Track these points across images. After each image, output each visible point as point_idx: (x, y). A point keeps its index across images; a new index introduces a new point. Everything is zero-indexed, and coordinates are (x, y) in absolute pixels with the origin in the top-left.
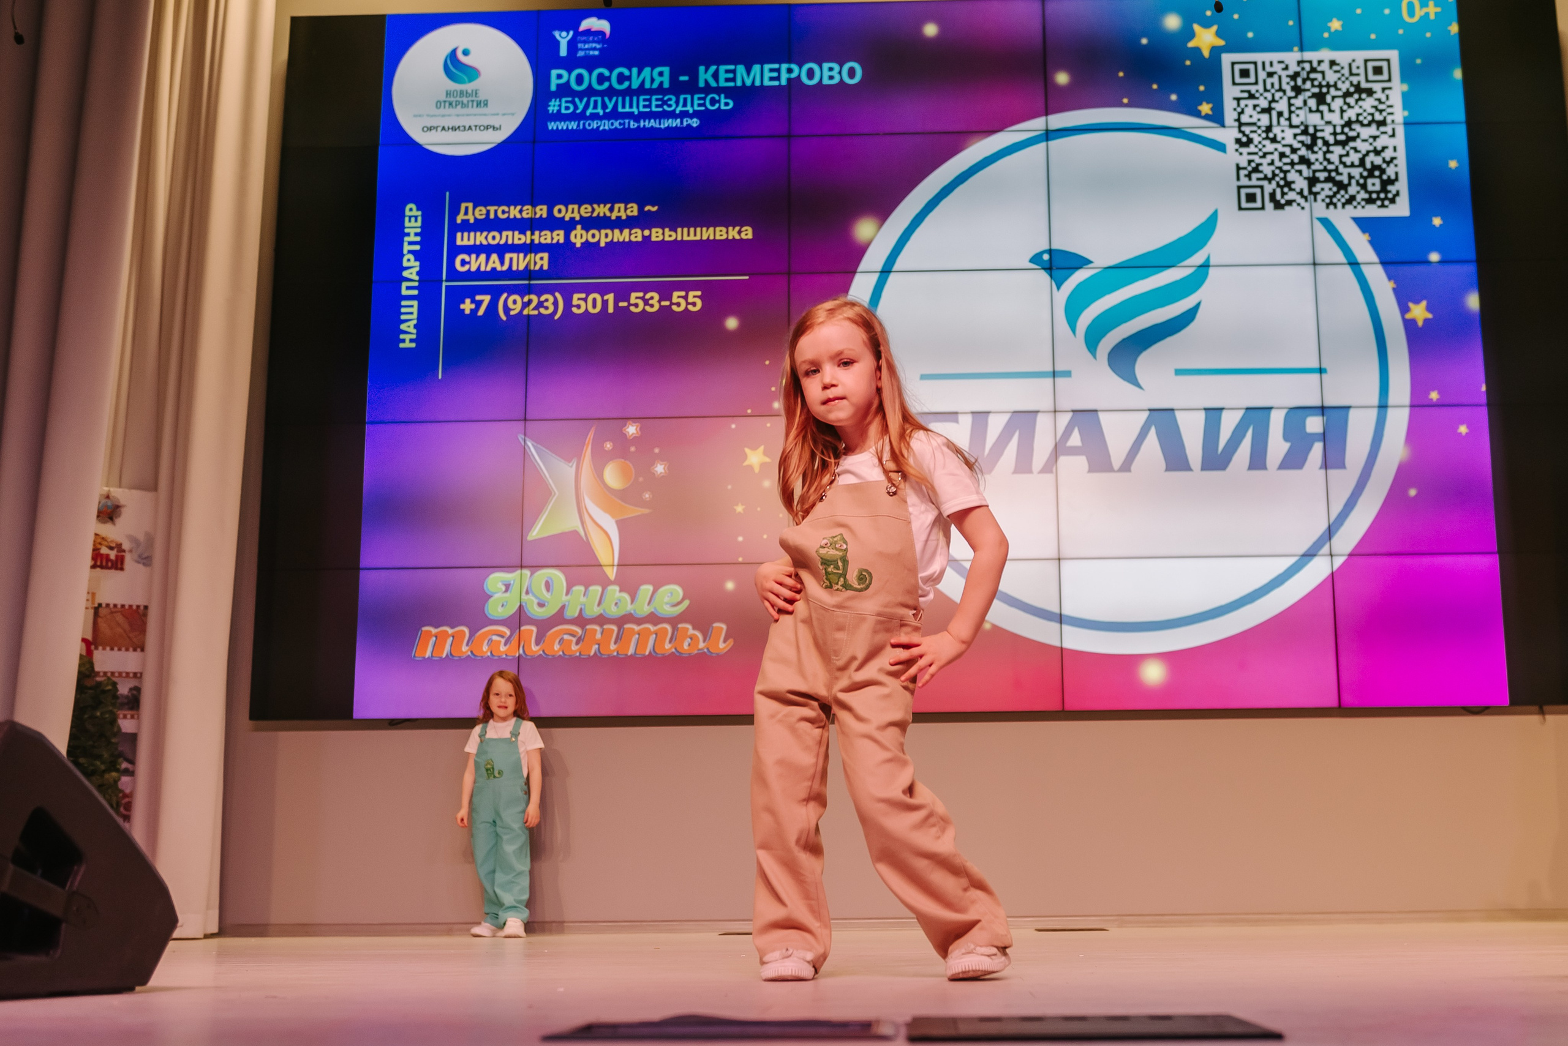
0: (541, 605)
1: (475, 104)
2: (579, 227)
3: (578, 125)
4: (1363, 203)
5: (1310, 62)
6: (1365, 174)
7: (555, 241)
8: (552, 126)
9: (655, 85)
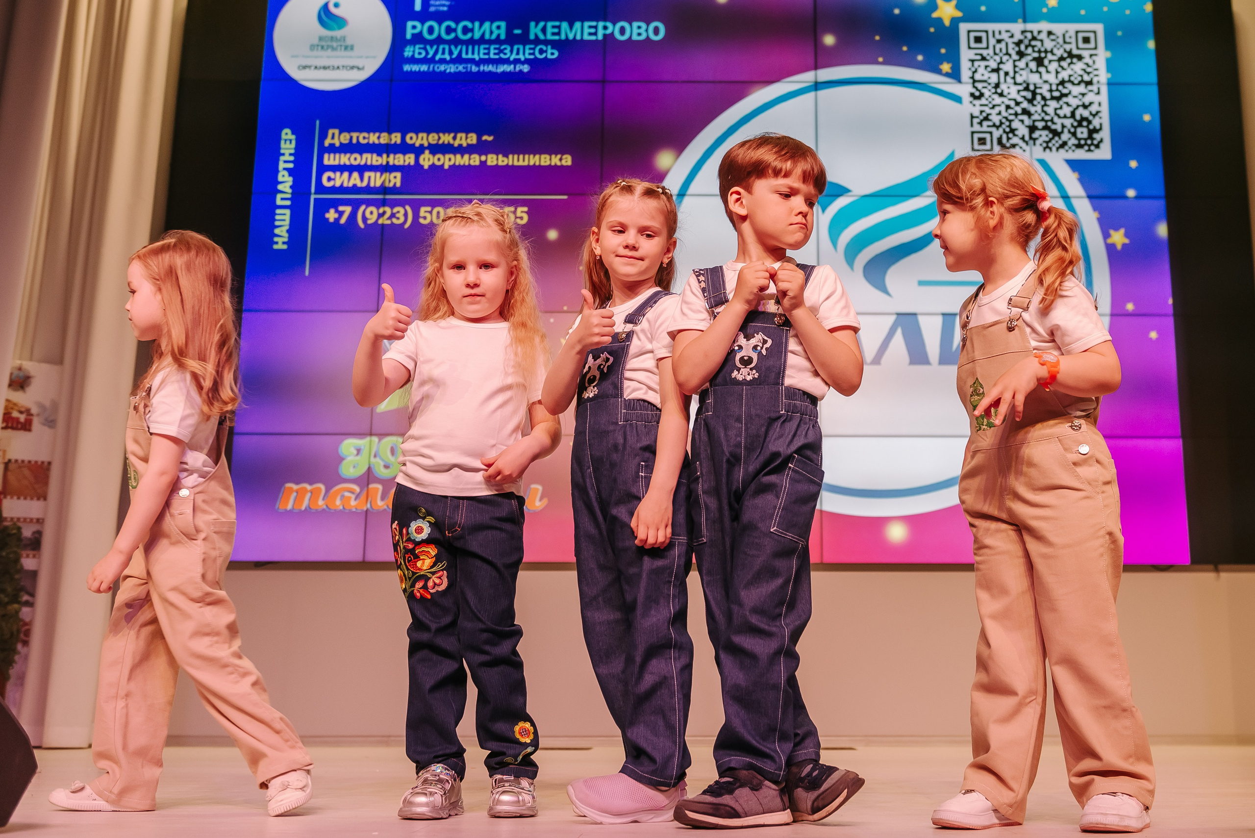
0: (387, 467)
1: (343, 48)
2: (427, 152)
3: (429, 68)
4: (1074, 148)
5: (1032, 32)
6: (1075, 124)
7: (406, 163)
8: (407, 68)
9: (494, 37)
